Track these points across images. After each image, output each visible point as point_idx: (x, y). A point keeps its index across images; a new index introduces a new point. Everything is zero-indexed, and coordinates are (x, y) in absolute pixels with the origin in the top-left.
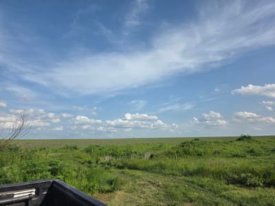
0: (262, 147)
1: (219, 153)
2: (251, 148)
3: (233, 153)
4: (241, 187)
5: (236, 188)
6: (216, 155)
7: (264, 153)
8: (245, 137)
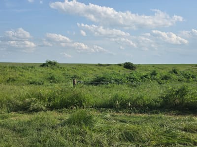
0: (64, 74)
1: (14, 80)
2: (52, 75)
3: (31, 80)
4: (23, 113)
5: (17, 114)
6: (10, 83)
7: (64, 79)
8: (50, 63)
